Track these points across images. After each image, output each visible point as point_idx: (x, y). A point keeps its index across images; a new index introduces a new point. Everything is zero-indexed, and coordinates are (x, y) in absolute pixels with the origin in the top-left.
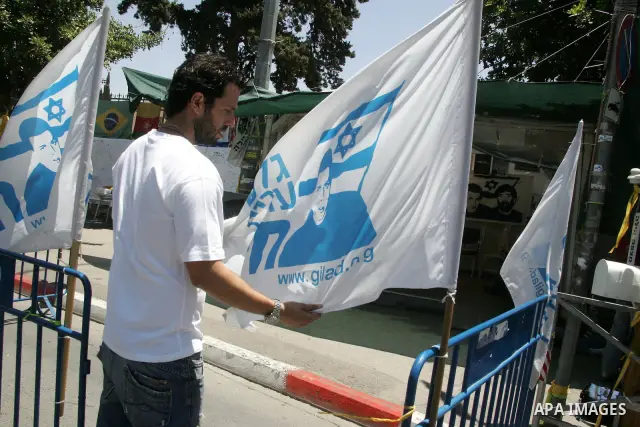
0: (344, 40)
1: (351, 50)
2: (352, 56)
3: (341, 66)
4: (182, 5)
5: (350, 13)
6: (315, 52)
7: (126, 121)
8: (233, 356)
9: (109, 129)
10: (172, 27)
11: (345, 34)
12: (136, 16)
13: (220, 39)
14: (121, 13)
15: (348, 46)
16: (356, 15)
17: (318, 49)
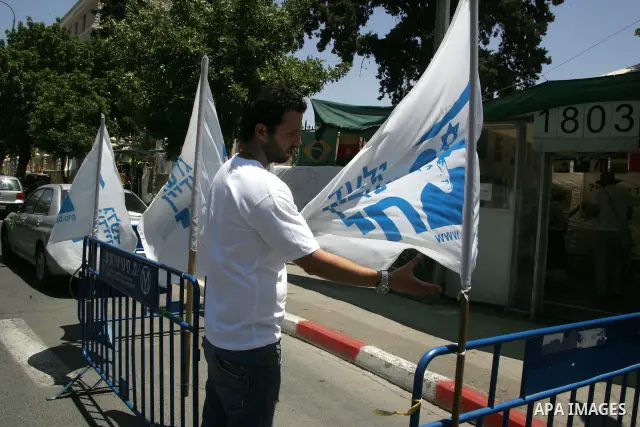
0: (539, 47)
1: (547, 56)
2: (549, 62)
3: (538, 74)
4: (376, 35)
5: (544, 18)
6: (510, 63)
7: (330, 149)
8: (391, 364)
9: (316, 157)
10: (368, 57)
11: (539, 41)
12: (333, 52)
13: (414, 62)
14: (320, 51)
15: (544, 52)
16: (551, 18)
17: (512, 60)
